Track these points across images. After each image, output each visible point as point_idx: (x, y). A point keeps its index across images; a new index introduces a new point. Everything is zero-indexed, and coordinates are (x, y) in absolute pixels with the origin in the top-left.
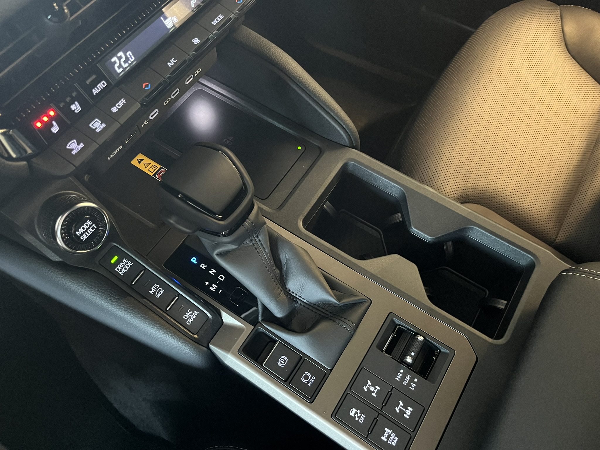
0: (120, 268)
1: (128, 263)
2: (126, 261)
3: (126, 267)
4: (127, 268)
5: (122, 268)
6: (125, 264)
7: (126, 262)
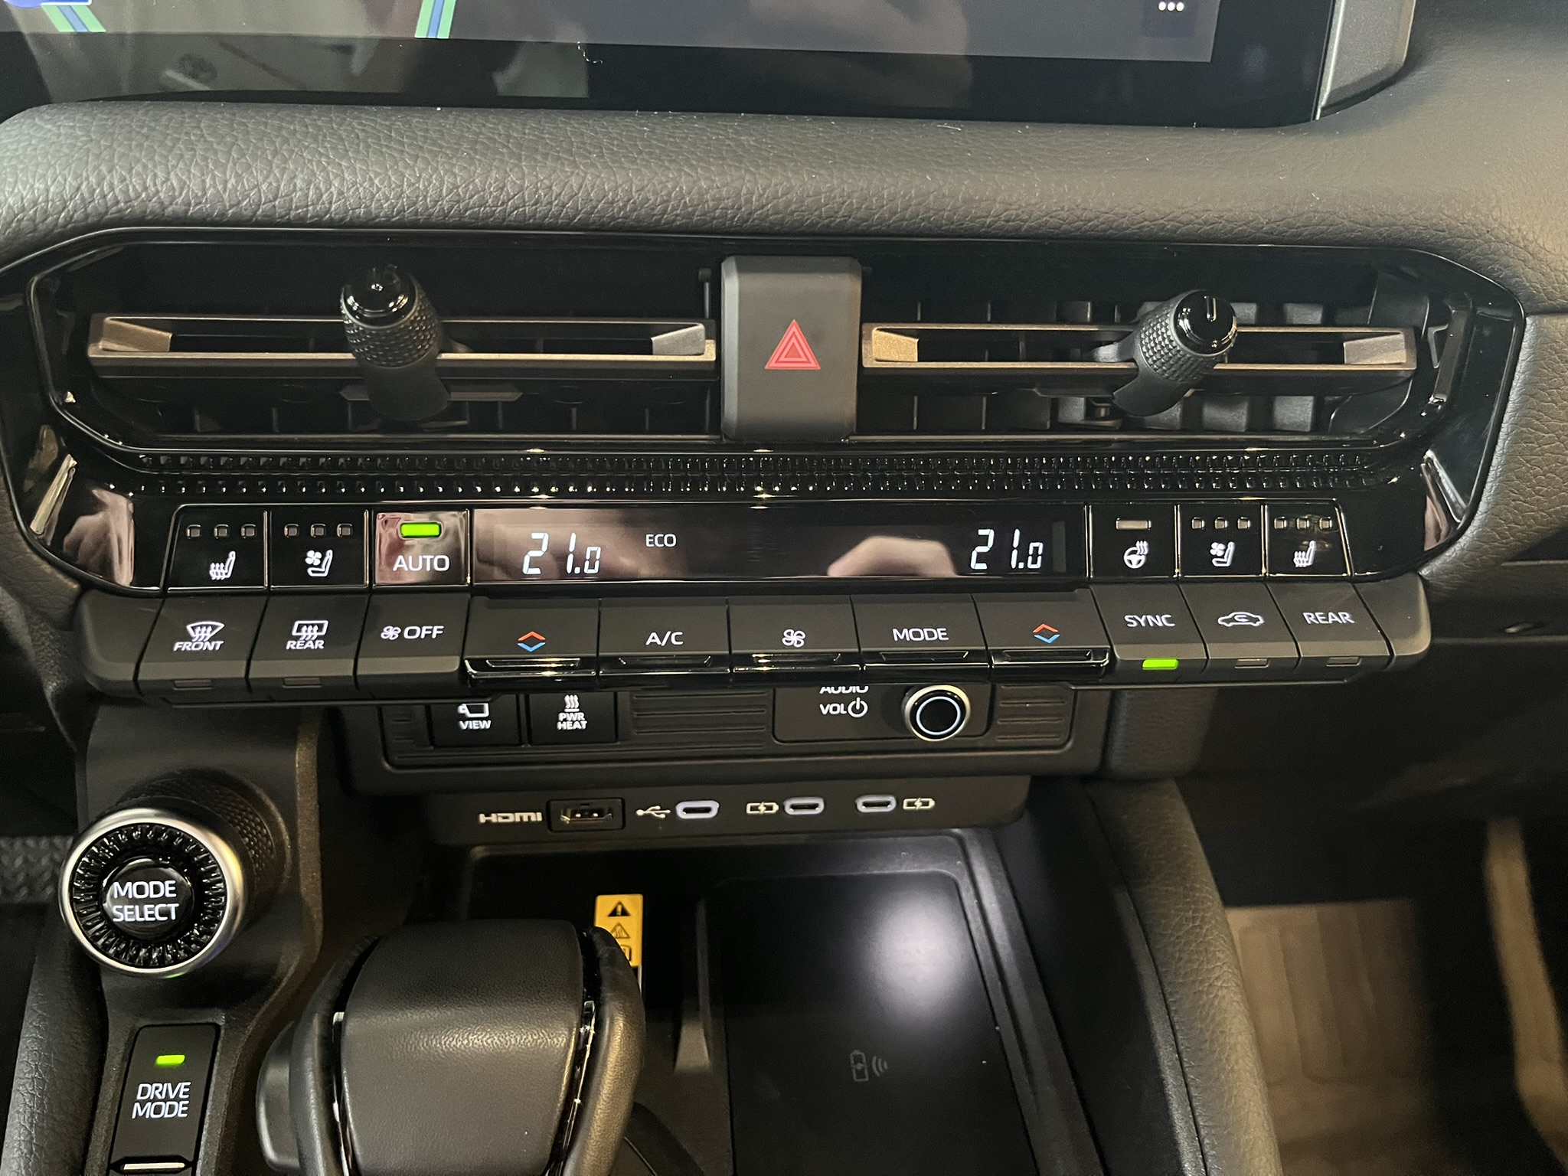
0: (150, 1094)
1: (182, 1103)
2: (184, 1094)
3: (165, 1107)
4: (165, 1113)
5: (155, 1099)
6: (172, 1096)
7: (181, 1096)
